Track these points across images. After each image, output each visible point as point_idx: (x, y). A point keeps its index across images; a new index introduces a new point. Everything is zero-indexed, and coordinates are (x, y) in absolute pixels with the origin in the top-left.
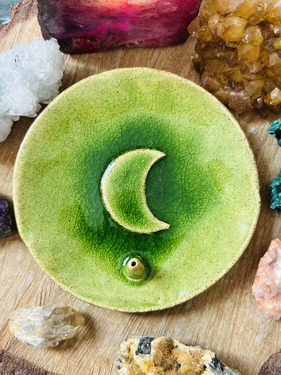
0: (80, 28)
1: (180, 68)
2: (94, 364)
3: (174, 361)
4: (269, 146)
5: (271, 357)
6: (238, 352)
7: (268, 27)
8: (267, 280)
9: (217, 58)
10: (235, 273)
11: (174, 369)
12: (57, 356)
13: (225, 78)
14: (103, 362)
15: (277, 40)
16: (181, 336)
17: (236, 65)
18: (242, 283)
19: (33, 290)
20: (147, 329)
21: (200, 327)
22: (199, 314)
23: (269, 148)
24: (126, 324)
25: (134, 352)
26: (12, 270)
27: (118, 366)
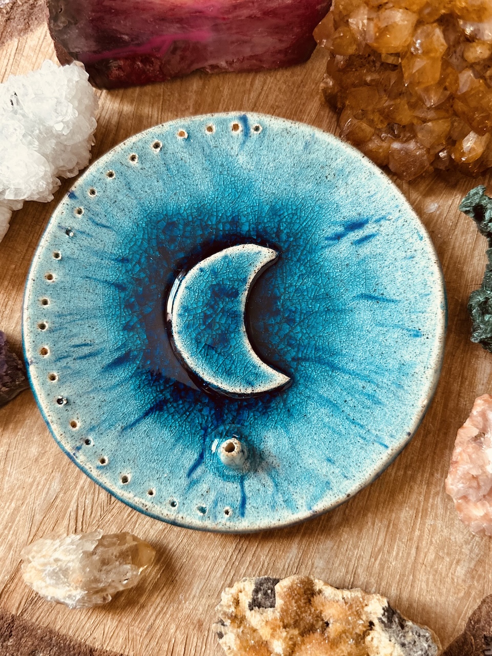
0: (124, 42)
1: (301, 107)
2: (176, 632)
3: (317, 616)
4: (463, 233)
5: (484, 602)
6: (426, 595)
7: (454, 25)
8: (471, 466)
9: (366, 84)
10: (415, 458)
11: (318, 630)
12: (109, 621)
13: (381, 118)
14: (192, 627)
15: (472, 47)
16: (327, 573)
17: (400, 94)
18: (428, 476)
19: (62, 507)
20: (266, 564)
21: (358, 555)
22: (356, 533)
23: (464, 238)
24: (229, 558)
25: (247, 606)
26: (21, 473)
27: (219, 633)
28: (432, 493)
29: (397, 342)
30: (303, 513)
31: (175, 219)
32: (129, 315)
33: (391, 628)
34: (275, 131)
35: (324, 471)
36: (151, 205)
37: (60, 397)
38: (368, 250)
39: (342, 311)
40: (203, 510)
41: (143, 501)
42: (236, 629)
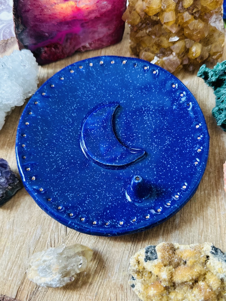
2: (110, 294)
4: (202, 90)
11: (182, 265)
12: (75, 295)
14: (118, 289)
17: (162, 35)
18: (215, 192)
19: (43, 241)
21: (192, 235)
23: (202, 92)
24: (130, 249)
25: (143, 260)
27: (132, 285)
28: (220, 199)
33: (217, 254)
42: (141, 279)
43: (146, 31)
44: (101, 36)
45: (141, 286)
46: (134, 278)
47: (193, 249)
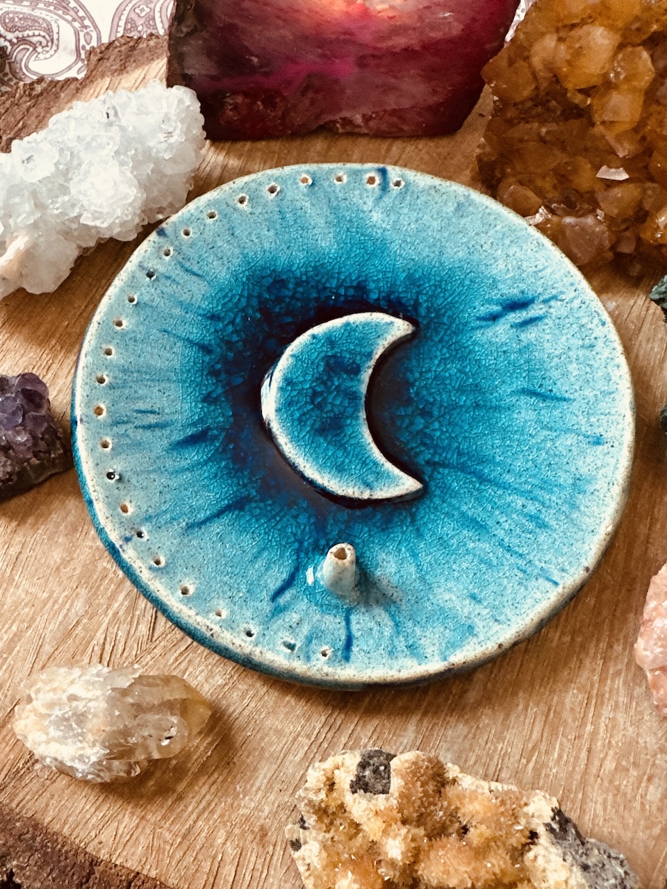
0: (251, 67)
2: (225, 843)
3: (452, 815)
4: (648, 341)
9: (540, 138)
11: (453, 835)
13: (555, 182)
14: (250, 838)
17: (583, 150)
18: (605, 646)
19: (83, 638)
21: (503, 752)
22: (502, 718)
25: (347, 786)
26: (34, 585)
27: (294, 840)
28: (611, 671)
29: (570, 450)
30: (434, 666)
31: (284, 277)
32: (213, 384)
33: (565, 839)
34: (420, 188)
35: (466, 611)
36: (256, 257)
37: (111, 471)
38: (533, 335)
39: (497, 408)
40: (291, 647)
41: (208, 623)
42: (323, 834)
43: (539, 128)
44: (406, 103)
45: (320, 852)
46: (306, 825)
47: (496, 798)
